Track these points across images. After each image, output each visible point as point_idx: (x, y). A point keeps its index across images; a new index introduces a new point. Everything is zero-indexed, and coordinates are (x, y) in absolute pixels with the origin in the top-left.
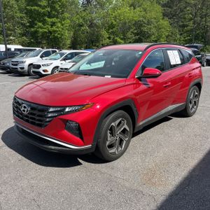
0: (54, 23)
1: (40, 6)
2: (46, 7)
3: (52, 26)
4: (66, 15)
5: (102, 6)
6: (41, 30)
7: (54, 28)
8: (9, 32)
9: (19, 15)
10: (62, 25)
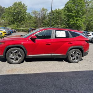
3: (76, 21)
4: (84, 16)
6: (71, 23)
7: (77, 22)
9: (64, 17)
10: (81, 20)
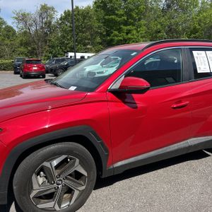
0: (130, 30)
1: (117, 15)
2: (123, 15)
4: (143, 22)
5: (184, 9)
6: (116, 38)
8: (87, 41)
10: (138, 32)
